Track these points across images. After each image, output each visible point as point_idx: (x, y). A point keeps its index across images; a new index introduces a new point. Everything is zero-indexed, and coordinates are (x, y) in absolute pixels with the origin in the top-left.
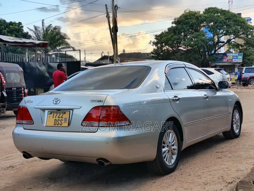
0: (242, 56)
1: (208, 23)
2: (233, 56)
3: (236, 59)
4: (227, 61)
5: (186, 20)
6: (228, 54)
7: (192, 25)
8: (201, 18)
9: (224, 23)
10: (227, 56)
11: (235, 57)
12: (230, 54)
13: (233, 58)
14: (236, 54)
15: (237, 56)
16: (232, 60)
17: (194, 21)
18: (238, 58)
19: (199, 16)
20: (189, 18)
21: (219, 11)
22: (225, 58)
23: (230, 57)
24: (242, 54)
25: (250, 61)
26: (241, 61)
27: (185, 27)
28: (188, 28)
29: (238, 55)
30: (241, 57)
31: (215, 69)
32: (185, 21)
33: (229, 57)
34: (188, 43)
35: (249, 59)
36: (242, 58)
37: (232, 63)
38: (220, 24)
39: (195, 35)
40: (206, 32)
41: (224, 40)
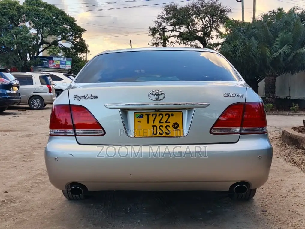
0: (71, 62)
1: (33, 17)
2: (61, 61)
3: (65, 65)
4: (53, 66)
5: (4, 9)
6: (54, 59)
7: (13, 17)
8: (24, 10)
9: (52, 20)
10: (54, 61)
11: (63, 63)
12: (57, 58)
13: (61, 64)
14: (64, 59)
15: (65, 62)
16: (59, 65)
17: (15, 12)
18: (66, 63)
19: (21, 7)
20: (8, 8)
21: (44, 5)
22: (51, 63)
23: (58, 62)
24: (71, 60)
25: (78, 68)
26: (70, 68)
27: (3, 19)
28: (6, 20)
29: (66, 60)
30: (69, 63)
31: (64, 75)
32: (3, 11)
33: (56, 62)
34: (8, 40)
35: (78, 65)
36: (71, 64)
37: (60, 69)
38: (47, 20)
39: (17, 30)
40: (30, 29)
41: (49, 41)
